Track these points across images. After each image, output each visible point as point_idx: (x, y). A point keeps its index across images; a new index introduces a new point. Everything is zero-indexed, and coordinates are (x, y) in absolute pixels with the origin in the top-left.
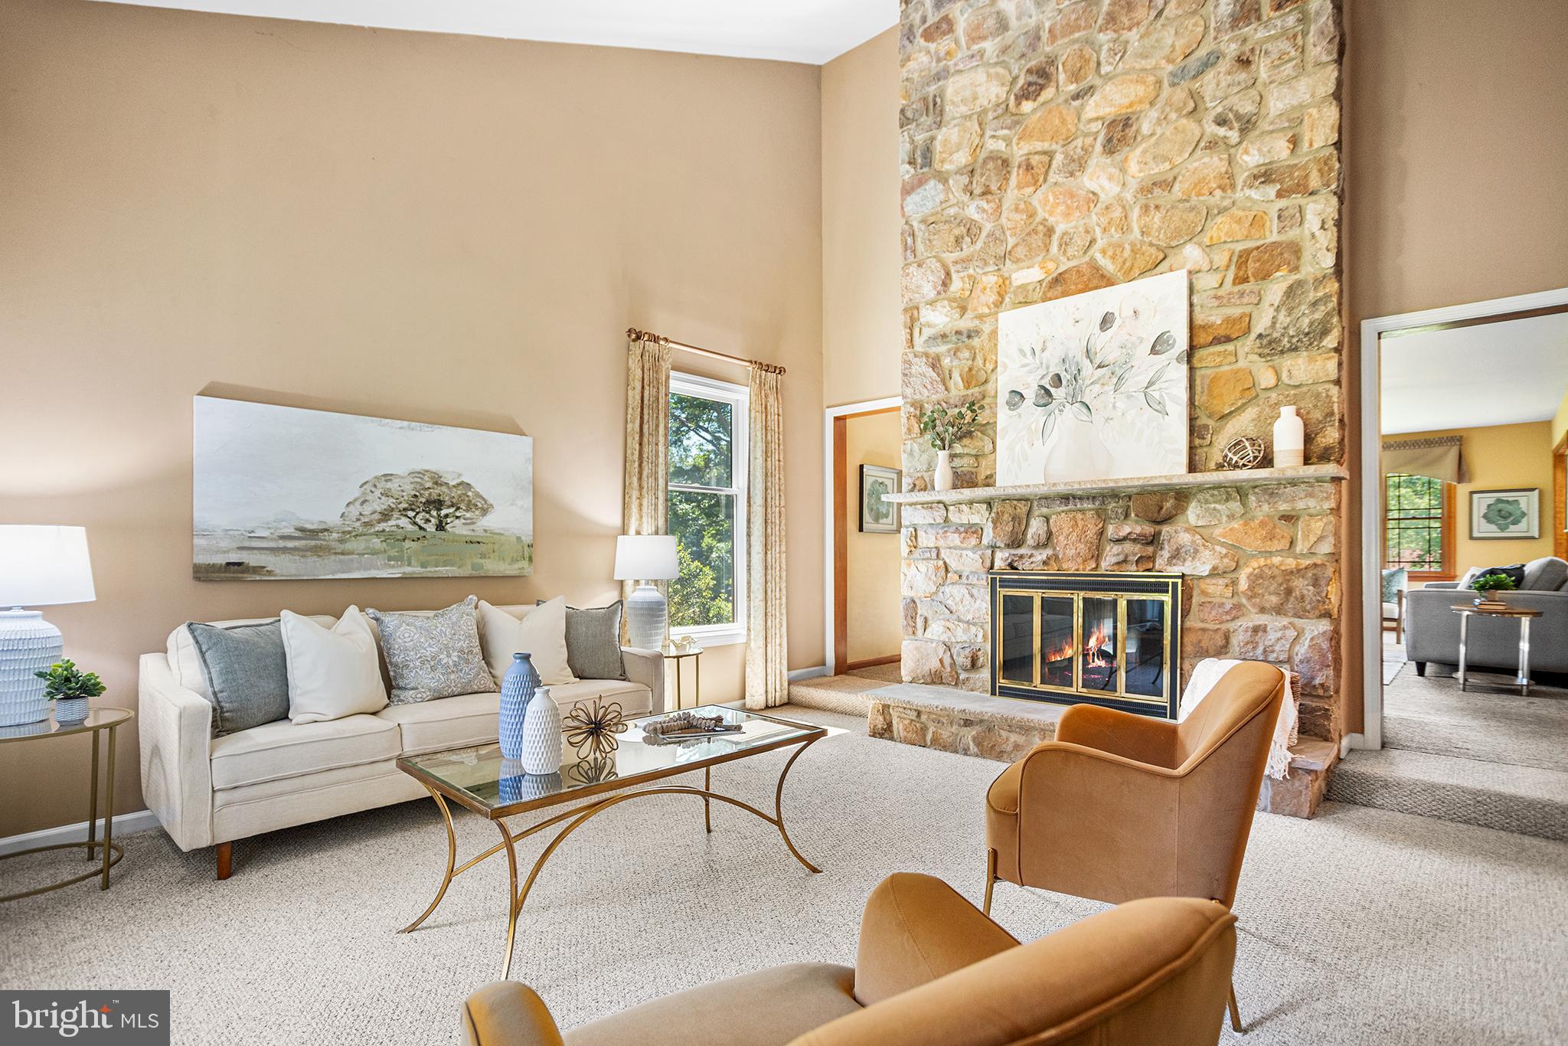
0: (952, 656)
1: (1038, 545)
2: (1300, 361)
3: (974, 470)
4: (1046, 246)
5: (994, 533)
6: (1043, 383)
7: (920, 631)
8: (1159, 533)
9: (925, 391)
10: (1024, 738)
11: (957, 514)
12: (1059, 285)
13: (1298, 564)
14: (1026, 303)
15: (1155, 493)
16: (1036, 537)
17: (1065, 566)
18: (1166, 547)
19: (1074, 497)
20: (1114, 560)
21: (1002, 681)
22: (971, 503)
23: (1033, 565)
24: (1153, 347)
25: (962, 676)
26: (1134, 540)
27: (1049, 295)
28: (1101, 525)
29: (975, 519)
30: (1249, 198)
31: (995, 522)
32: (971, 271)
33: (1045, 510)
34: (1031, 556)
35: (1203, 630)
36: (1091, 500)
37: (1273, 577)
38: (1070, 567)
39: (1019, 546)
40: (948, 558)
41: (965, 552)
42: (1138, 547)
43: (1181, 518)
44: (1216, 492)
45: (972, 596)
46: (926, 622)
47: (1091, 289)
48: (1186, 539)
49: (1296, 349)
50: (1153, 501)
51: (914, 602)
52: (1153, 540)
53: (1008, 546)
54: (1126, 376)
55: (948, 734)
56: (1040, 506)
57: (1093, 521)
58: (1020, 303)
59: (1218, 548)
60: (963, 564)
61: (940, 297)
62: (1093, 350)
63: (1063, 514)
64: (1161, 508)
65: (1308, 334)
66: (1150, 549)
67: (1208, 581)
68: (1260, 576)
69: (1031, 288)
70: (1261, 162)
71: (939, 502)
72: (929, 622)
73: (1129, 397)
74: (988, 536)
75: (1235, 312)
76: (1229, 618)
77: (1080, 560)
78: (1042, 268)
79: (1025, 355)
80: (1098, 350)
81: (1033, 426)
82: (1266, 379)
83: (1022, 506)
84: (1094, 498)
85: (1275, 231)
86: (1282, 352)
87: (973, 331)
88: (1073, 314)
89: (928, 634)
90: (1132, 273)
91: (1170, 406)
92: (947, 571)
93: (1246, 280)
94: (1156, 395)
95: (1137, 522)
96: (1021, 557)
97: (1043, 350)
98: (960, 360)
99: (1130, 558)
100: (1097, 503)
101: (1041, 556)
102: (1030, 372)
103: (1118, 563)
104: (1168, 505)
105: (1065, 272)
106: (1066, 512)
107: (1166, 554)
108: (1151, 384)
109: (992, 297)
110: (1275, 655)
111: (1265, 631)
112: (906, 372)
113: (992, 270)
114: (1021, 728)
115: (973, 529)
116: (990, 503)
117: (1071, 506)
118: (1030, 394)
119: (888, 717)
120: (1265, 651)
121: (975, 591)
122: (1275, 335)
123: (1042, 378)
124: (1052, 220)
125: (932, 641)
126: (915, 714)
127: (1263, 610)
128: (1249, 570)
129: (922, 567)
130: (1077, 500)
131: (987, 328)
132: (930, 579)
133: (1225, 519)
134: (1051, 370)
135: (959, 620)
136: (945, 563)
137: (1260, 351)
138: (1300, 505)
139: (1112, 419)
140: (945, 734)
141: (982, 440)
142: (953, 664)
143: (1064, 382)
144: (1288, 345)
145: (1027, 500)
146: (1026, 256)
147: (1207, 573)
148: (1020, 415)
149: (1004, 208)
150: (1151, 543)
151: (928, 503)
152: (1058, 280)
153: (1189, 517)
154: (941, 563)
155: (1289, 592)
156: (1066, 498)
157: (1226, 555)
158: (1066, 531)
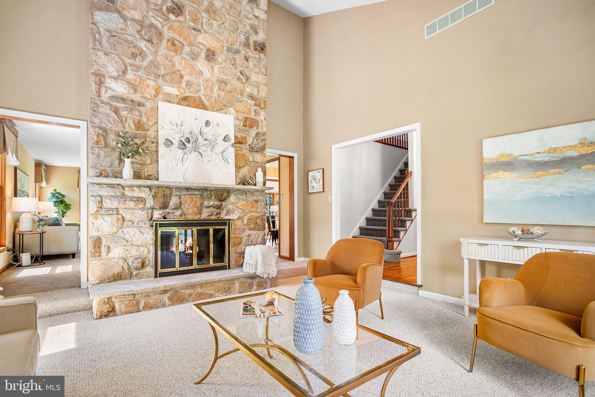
0: (128, 264)
1: (176, 208)
2: (259, 155)
3: (140, 171)
4: (180, 82)
5: (154, 202)
6: (182, 139)
7: (104, 255)
8: (222, 205)
9: (109, 124)
10: (193, 290)
11: (131, 192)
12: (185, 101)
13: (259, 215)
14: (170, 102)
15: (220, 190)
16: (175, 205)
17: (187, 217)
18: (225, 209)
19: (191, 189)
20: (207, 214)
21: (160, 270)
22: (139, 187)
23: (175, 217)
24: (224, 139)
25: (135, 273)
26: (214, 207)
27: (182, 103)
28: (202, 201)
29: (142, 195)
30: (247, 101)
31: (154, 197)
32: (140, 74)
33: (178, 193)
34: (173, 213)
35: (235, 237)
36: (198, 191)
37: (253, 219)
38: (190, 217)
39: (166, 208)
40: (125, 214)
41: (136, 211)
42: (215, 210)
43: (228, 200)
44: (238, 192)
45: (141, 232)
46: (109, 249)
47: (199, 108)
48: (231, 207)
49: (258, 152)
50: (220, 193)
51: (100, 238)
52: (219, 207)
53: (161, 208)
54: (215, 146)
55: (153, 301)
56: (176, 191)
57: (199, 199)
58: (167, 100)
59: (240, 210)
60: (135, 217)
61: (120, 78)
62: (203, 133)
63: (187, 196)
64: (223, 196)
65: (261, 148)
66: (219, 210)
67: (236, 221)
68: (250, 219)
69: (173, 96)
70: (251, 92)
71: (119, 185)
72: (111, 249)
73: (216, 154)
74: (150, 202)
75: (244, 135)
76: (242, 233)
77: (194, 214)
78: (178, 90)
79: (173, 125)
80: (205, 134)
81: (178, 157)
82: (251, 159)
83: (168, 191)
84: (199, 190)
85: (253, 115)
86: (254, 152)
87: (142, 104)
88: (194, 115)
89: (111, 255)
90: (214, 109)
91: (230, 161)
92: (124, 221)
93: (246, 126)
94: (225, 156)
95: (214, 200)
96: (169, 213)
97: (182, 126)
98: (133, 114)
99: (213, 213)
100: (200, 192)
101: (178, 213)
102: (175, 133)
103: (209, 216)
104: (225, 195)
105: (189, 97)
106: (189, 195)
107: (225, 212)
108: (223, 152)
109: (153, 92)
110: (253, 243)
111: (251, 236)
112: (95, 109)
113: (152, 79)
114: (191, 286)
115: (141, 200)
116: (150, 188)
117: (190, 192)
118: (176, 142)
119: (111, 304)
120: (251, 242)
121: (142, 230)
122: (253, 146)
123: (181, 137)
124: (183, 72)
125: (113, 258)
126: (132, 296)
127: (250, 229)
128: (247, 217)
129: (108, 219)
130: (193, 190)
131: (149, 105)
132: (114, 225)
133: (241, 200)
134: (185, 135)
135: (133, 245)
136: (122, 216)
137: (250, 149)
138: (259, 198)
139: (210, 161)
140: (151, 301)
141: (146, 158)
142: (129, 268)
143: (191, 142)
144: (256, 150)
145: (170, 188)
146: (170, 81)
147: (236, 218)
148: (171, 151)
149: (159, 54)
150: (219, 208)
151: (111, 184)
152: (185, 98)
153: (231, 200)
154: (120, 216)
155: (256, 223)
156: (188, 189)
157: (242, 213)
158: (188, 202)
